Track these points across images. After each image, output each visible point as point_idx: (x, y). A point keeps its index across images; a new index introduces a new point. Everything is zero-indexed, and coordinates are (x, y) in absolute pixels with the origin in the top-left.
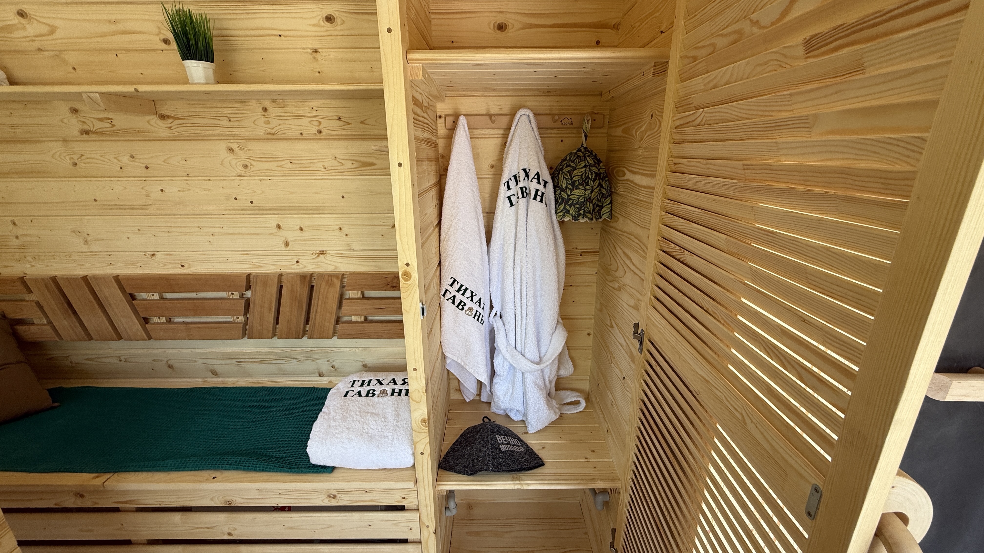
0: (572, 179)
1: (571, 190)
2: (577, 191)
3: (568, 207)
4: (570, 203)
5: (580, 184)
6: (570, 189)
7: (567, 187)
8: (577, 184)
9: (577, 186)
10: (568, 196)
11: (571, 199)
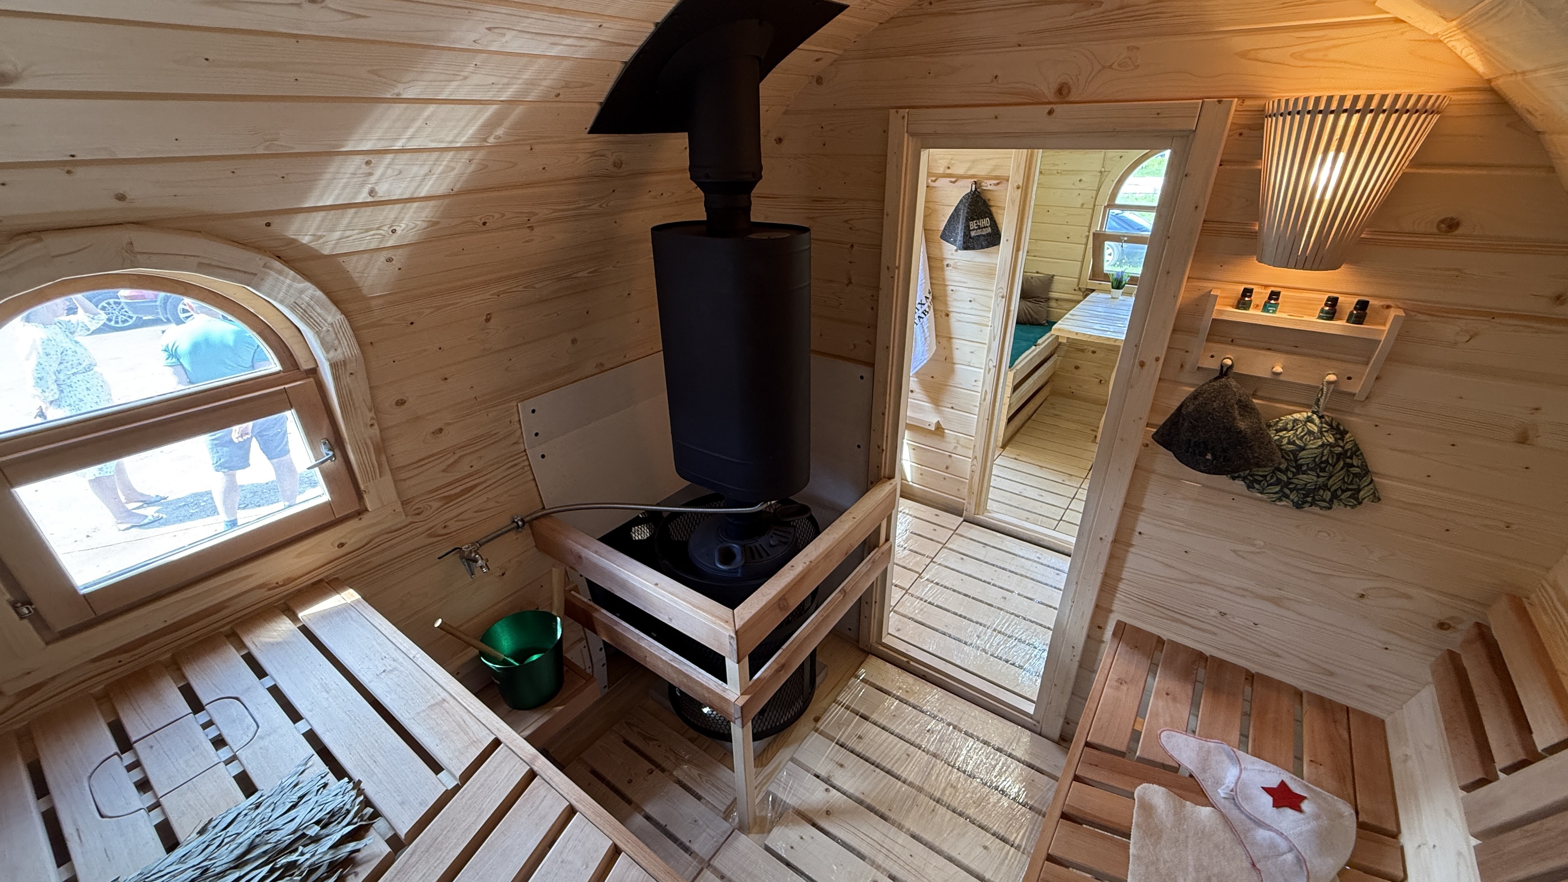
0: (1296, 460)
1: (1294, 474)
2: (1304, 476)
3: (1287, 491)
4: (1291, 486)
5: (1311, 469)
6: (1293, 472)
7: (1287, 469)
8: (1304, 468)
9: (1305, 470)
10: (1289, 478)
11: (1294, 483)
